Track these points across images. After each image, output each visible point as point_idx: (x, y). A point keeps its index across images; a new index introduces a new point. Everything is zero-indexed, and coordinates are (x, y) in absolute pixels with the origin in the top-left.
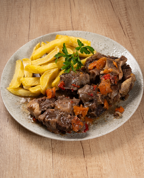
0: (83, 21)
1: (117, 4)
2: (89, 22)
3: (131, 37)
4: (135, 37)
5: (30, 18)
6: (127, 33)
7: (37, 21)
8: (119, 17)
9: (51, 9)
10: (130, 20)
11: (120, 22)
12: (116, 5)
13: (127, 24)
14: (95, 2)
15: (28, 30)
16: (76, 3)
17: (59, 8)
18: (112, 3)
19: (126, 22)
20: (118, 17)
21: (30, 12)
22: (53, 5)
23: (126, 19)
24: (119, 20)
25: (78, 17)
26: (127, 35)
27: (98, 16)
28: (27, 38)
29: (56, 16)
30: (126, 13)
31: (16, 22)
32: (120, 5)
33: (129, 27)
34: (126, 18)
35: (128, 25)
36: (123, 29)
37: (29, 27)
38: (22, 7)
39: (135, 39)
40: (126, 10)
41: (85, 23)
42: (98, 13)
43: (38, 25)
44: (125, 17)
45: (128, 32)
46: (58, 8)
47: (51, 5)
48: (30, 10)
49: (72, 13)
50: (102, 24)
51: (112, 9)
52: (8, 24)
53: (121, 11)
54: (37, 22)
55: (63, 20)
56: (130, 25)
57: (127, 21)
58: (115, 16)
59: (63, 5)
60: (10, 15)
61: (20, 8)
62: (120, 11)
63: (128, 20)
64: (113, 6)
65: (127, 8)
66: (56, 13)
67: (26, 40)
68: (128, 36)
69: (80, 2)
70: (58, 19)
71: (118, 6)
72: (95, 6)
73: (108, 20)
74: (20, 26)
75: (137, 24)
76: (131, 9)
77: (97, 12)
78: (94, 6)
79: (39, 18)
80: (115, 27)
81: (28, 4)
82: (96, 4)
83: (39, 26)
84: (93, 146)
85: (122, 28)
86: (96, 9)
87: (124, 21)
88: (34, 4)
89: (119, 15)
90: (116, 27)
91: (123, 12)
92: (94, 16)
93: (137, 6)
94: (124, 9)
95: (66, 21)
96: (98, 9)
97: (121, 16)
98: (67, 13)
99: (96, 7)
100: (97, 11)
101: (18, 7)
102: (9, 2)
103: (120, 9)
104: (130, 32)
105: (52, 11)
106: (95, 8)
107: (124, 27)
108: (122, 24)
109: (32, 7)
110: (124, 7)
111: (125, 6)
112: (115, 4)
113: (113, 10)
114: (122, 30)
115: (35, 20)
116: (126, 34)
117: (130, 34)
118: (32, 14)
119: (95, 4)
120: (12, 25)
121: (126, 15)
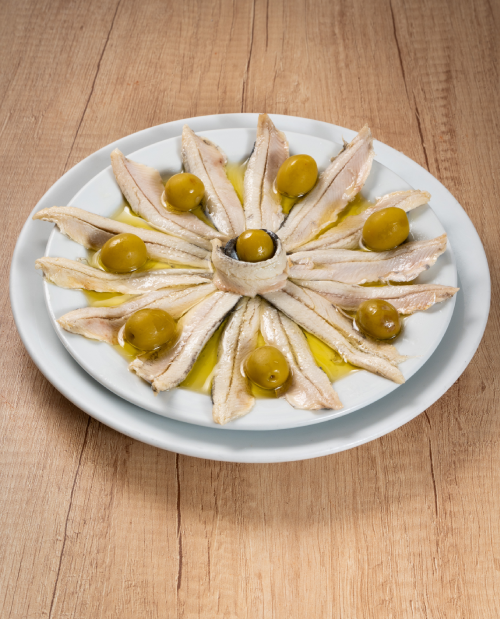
0: (283, 99)
1: (419, 55)
2: (307, 105)
3: (448, 174)
4: (462, 177)
5: (99, 66)
6: (436, 161)
7: (120, 81)
8: (417, 100)
9: (182, 46)
10: (457, 117)
11: (418, 120)
12: (416, 60)
13: (443, 128)
14: (340, 41)
15: (82, 106)
16: (275, 35)
17: (209, 48)
18: (404, 50)
19: (441, 119)
20: (412, 102)
21: (102, 48)
22: (190, 34)
23: (444, 111)
24: (414, 111)
25: (270, 84)
26: (435, 165)
27: (344, 88)
28: (71, 132)
29: (192, 71)
30: (447, 90)
31: (47, 76)
32: (431, 62)
33: (447, 137)
34: (444, 106)
35: (443, 133)
36: (423, 141)
37: (87, 97)
38: (82, 28)
39: (460, 183)
40: (449, 79)
41: (291, 106)
42: (344, 80)
43: (123, 93)
44: (442, 102)
45: (442, 156)
46: (205, 46)
47: (184, 33)
48: (104, 41)
49: (251, 69)
50: (352, 117)
51: (400, 72)
52: (16, 77)
53: (429, 83)
54: (122, 84)
55: (216, 88)
56: (452, 132)
57: (445, 120)
58: (405, 97)
59: (228, 37)
60: (33, 48)
61: (73, 32)
62: (425, 80)
63: (447, 116)
64: (404, 62)
65: (454, 74)
66: (196, 60)
67: (64, 140)
68: (438, 169)
69: (287, 36)
70: (197, 81)
71: (421, 63)
72: (338, 53)
73: (375, 106)
74: (56, 90)
75: (477, 132)
76: (466, 78)
77: (343, 75)
78: (336, 55)
79: (129, 72)
80: (395, 133)
81: (103, 20)
82: (346, 47)
83: (124, 99)
84: (222, 551)
85: (419, 140)
86: (342, 64)
87: (433, 118)
88: (123, 22)
89: (419, 94)
90: (400, 133)
91: (436, 85)
92: (327, 87)
93: (490, 70)
94: (443, 77)
95: (225, 92)
96: (347, 66)
97: (425, 99)
98: (235, 66)
99: (342, 56)
100: (343, 73)
101: (66, 25)
102: (38, 6)
103: (428, 75)
104: (449, 155)
105: (182, 52)
106: (337, 62)
107: (429, 137)
108: (422, 126)
109: (115, 34)
110: (441, 69)
111: (447, 65)
112: (412, 54)
113: (401, 75)
114: (420, 148)
115: (116, 76)
116: (431, 160)
117: (447, 164)
118: (109, 56)
119: (341, 49)
120: (30, 82)
121: (445, 98)
